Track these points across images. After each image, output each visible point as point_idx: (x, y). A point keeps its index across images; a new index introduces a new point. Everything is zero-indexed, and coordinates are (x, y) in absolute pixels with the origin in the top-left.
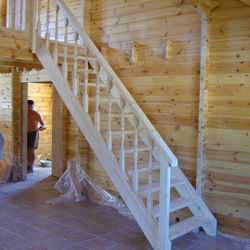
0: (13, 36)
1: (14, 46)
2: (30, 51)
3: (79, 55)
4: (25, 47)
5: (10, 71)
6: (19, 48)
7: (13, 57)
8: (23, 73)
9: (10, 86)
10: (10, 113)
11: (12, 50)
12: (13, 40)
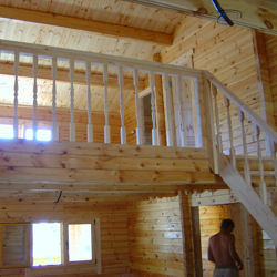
0: (190, 157)
1: (193, 168)
2: (212, 171)
3: (265, 170)
4: (205, 167)
5: (176, 194)
6: (198, 169)
7: (193, 181)
8: (194, 196)
9: (179, 212)
10: (180, 244)
11: (191, 173)
12: (191, 161)
